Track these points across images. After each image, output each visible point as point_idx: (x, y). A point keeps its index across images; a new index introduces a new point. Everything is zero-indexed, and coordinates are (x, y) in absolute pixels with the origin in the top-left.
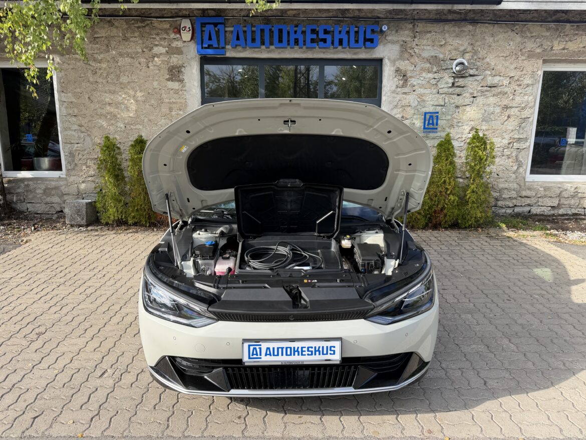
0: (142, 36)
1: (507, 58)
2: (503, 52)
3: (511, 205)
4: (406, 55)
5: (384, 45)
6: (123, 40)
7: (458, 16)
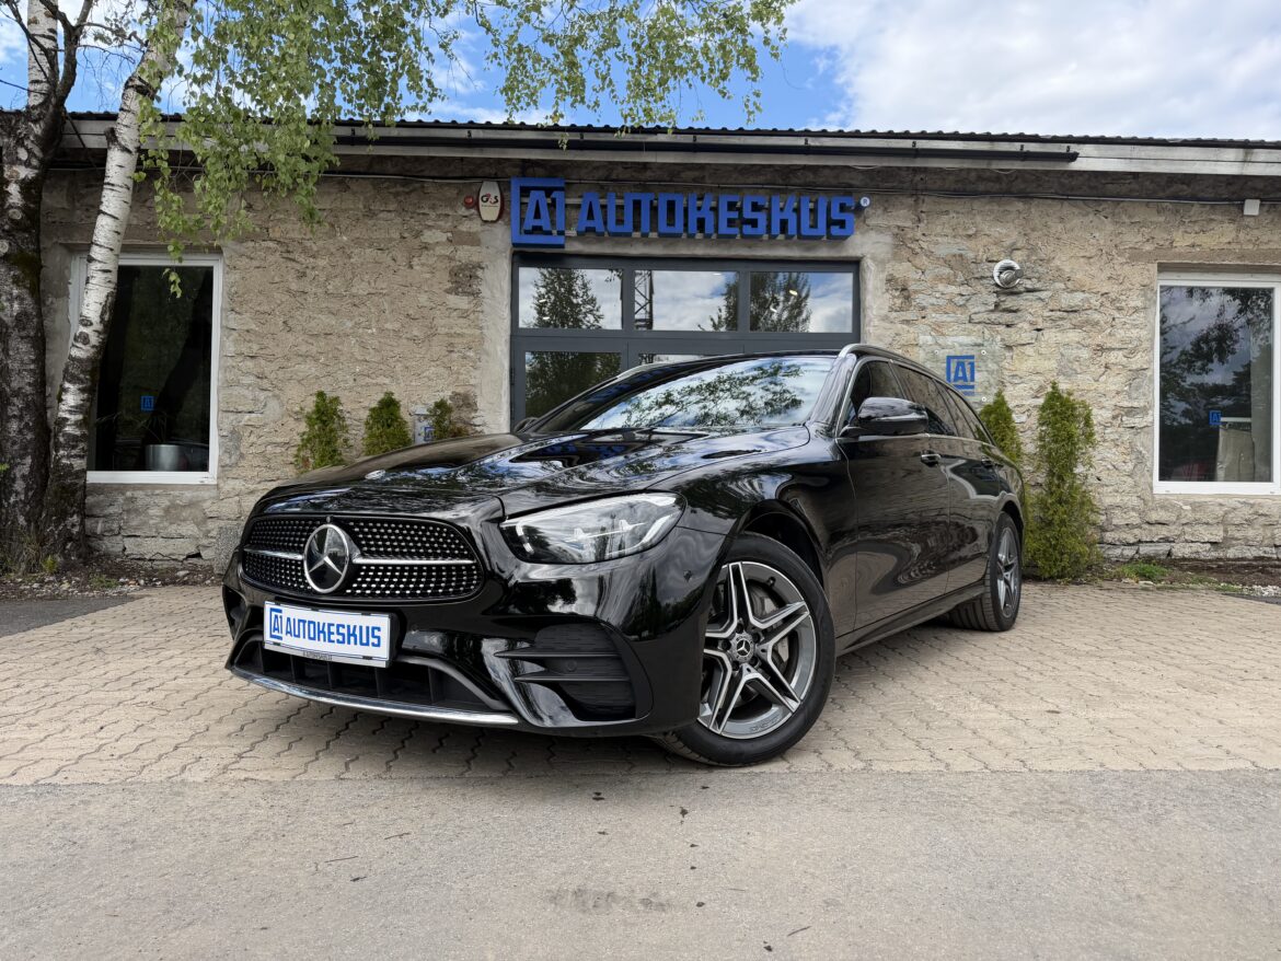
0: (402, 211)
1: (1092, 260)
2: (1083, 248)
3: (1132, 540)
4: (905, 253)
5: (861, 233)
6: (364, 215)
7: (997, 186)
